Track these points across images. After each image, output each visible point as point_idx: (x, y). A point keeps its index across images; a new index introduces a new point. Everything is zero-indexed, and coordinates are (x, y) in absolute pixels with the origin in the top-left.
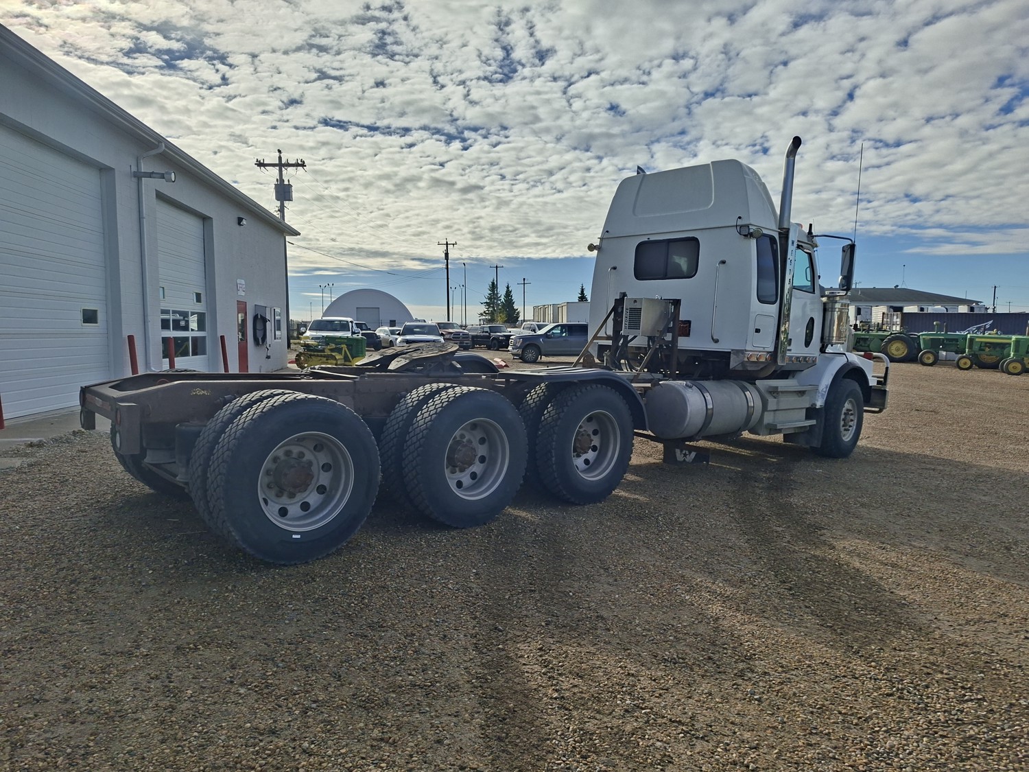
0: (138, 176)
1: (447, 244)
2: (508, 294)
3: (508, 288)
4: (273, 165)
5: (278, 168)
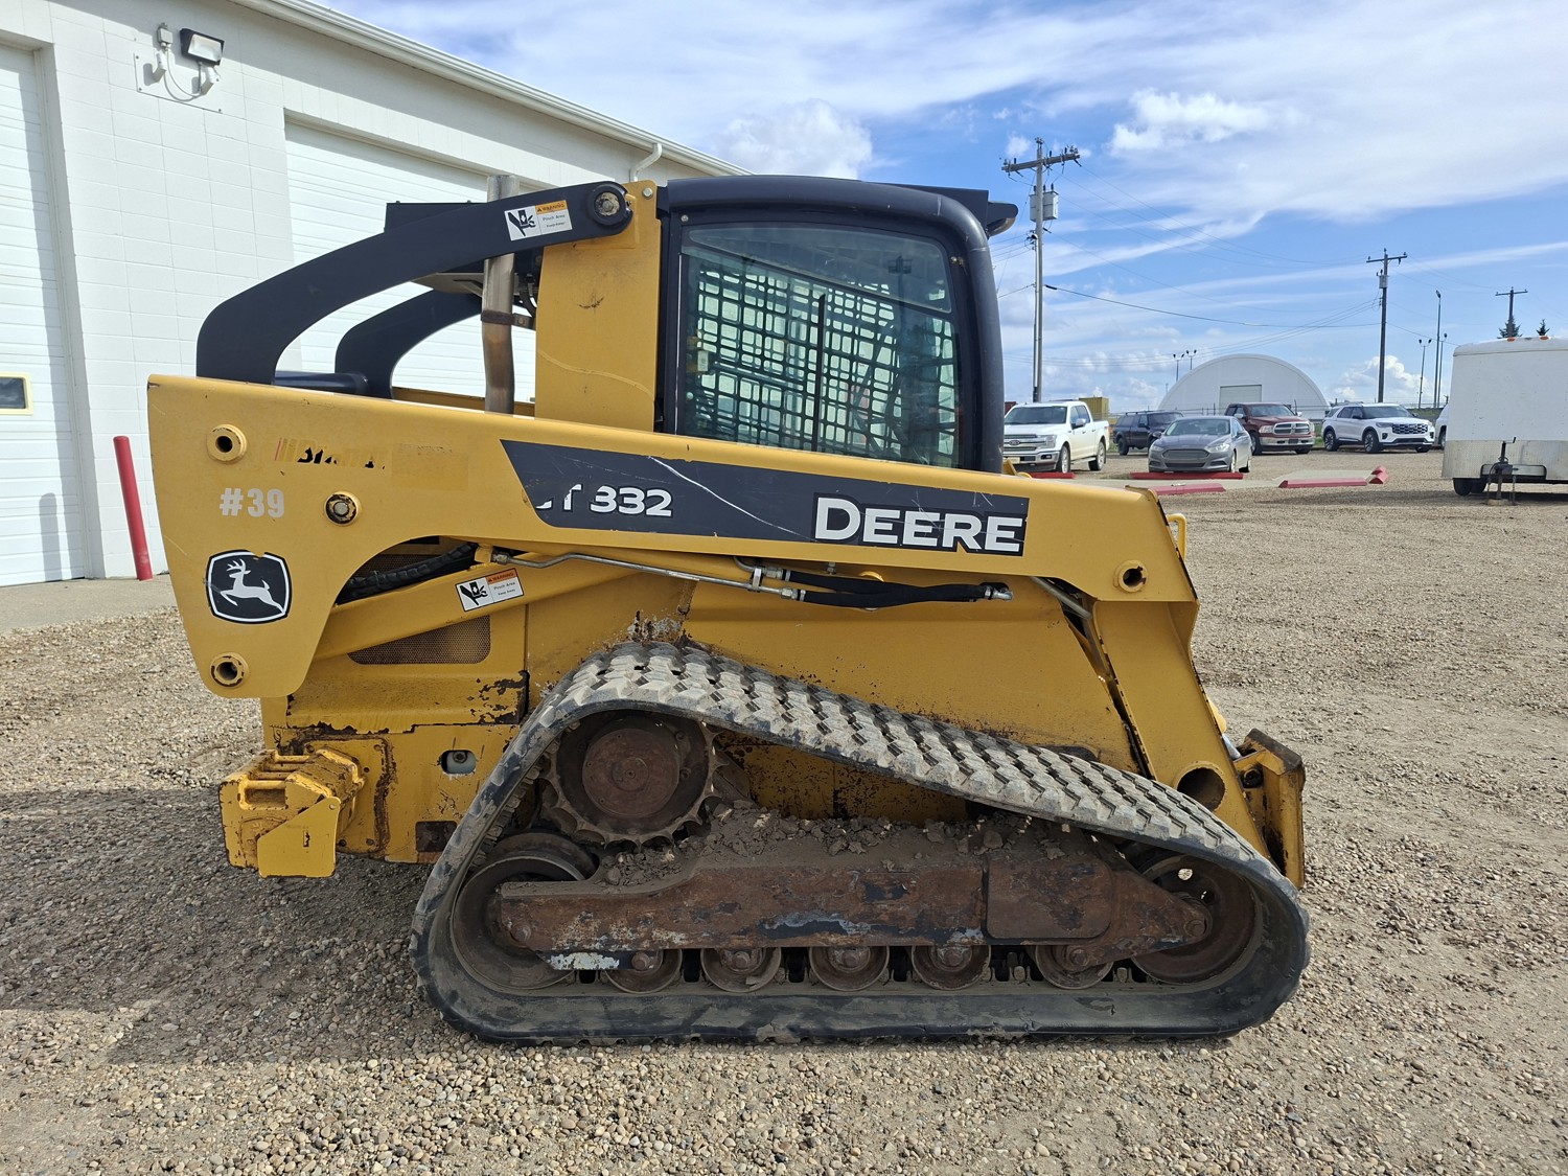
1: (1386, 259)
4: (1030, 165)
5: (1035, 168)
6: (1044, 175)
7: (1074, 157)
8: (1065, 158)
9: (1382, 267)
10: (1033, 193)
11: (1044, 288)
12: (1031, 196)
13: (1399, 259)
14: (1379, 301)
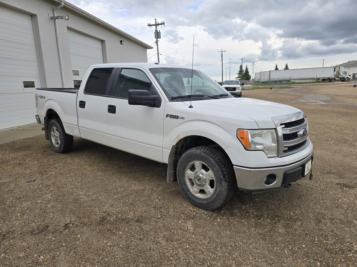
1: (222, 51)
2: (247, 69)
3: (247, 67)
4: (154, 25)
6: (157, 28)
7: (164, 24)
8: (161, 24)
9: (221, 53)
10: (155, 32)
11: (159, 54)
13: (224, 51)
14: (221, 60)
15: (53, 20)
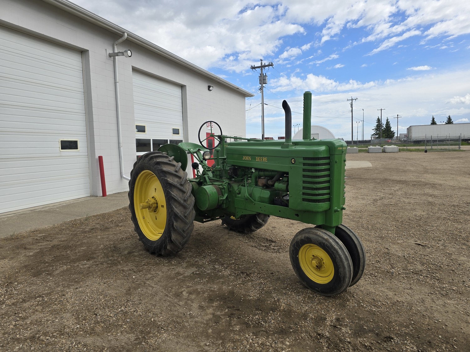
0: (113, 56)
1: (352, 100)
2: (388, 123)
4: (258, 67)
5: (260, 68)
6: (263, 70)
7: (272, 65)
8: (269, 65)
9: (351, 102)
11: (264, 104)
12: (259, 77)
14: (351, 111)
15: (113, 57)
